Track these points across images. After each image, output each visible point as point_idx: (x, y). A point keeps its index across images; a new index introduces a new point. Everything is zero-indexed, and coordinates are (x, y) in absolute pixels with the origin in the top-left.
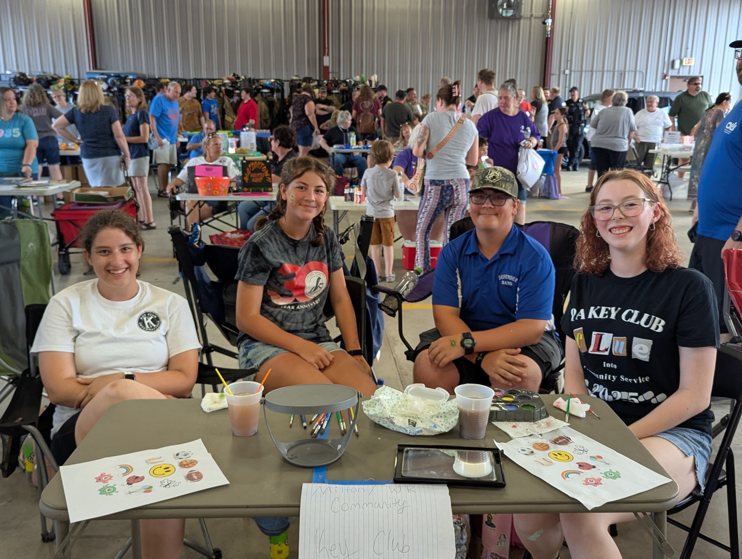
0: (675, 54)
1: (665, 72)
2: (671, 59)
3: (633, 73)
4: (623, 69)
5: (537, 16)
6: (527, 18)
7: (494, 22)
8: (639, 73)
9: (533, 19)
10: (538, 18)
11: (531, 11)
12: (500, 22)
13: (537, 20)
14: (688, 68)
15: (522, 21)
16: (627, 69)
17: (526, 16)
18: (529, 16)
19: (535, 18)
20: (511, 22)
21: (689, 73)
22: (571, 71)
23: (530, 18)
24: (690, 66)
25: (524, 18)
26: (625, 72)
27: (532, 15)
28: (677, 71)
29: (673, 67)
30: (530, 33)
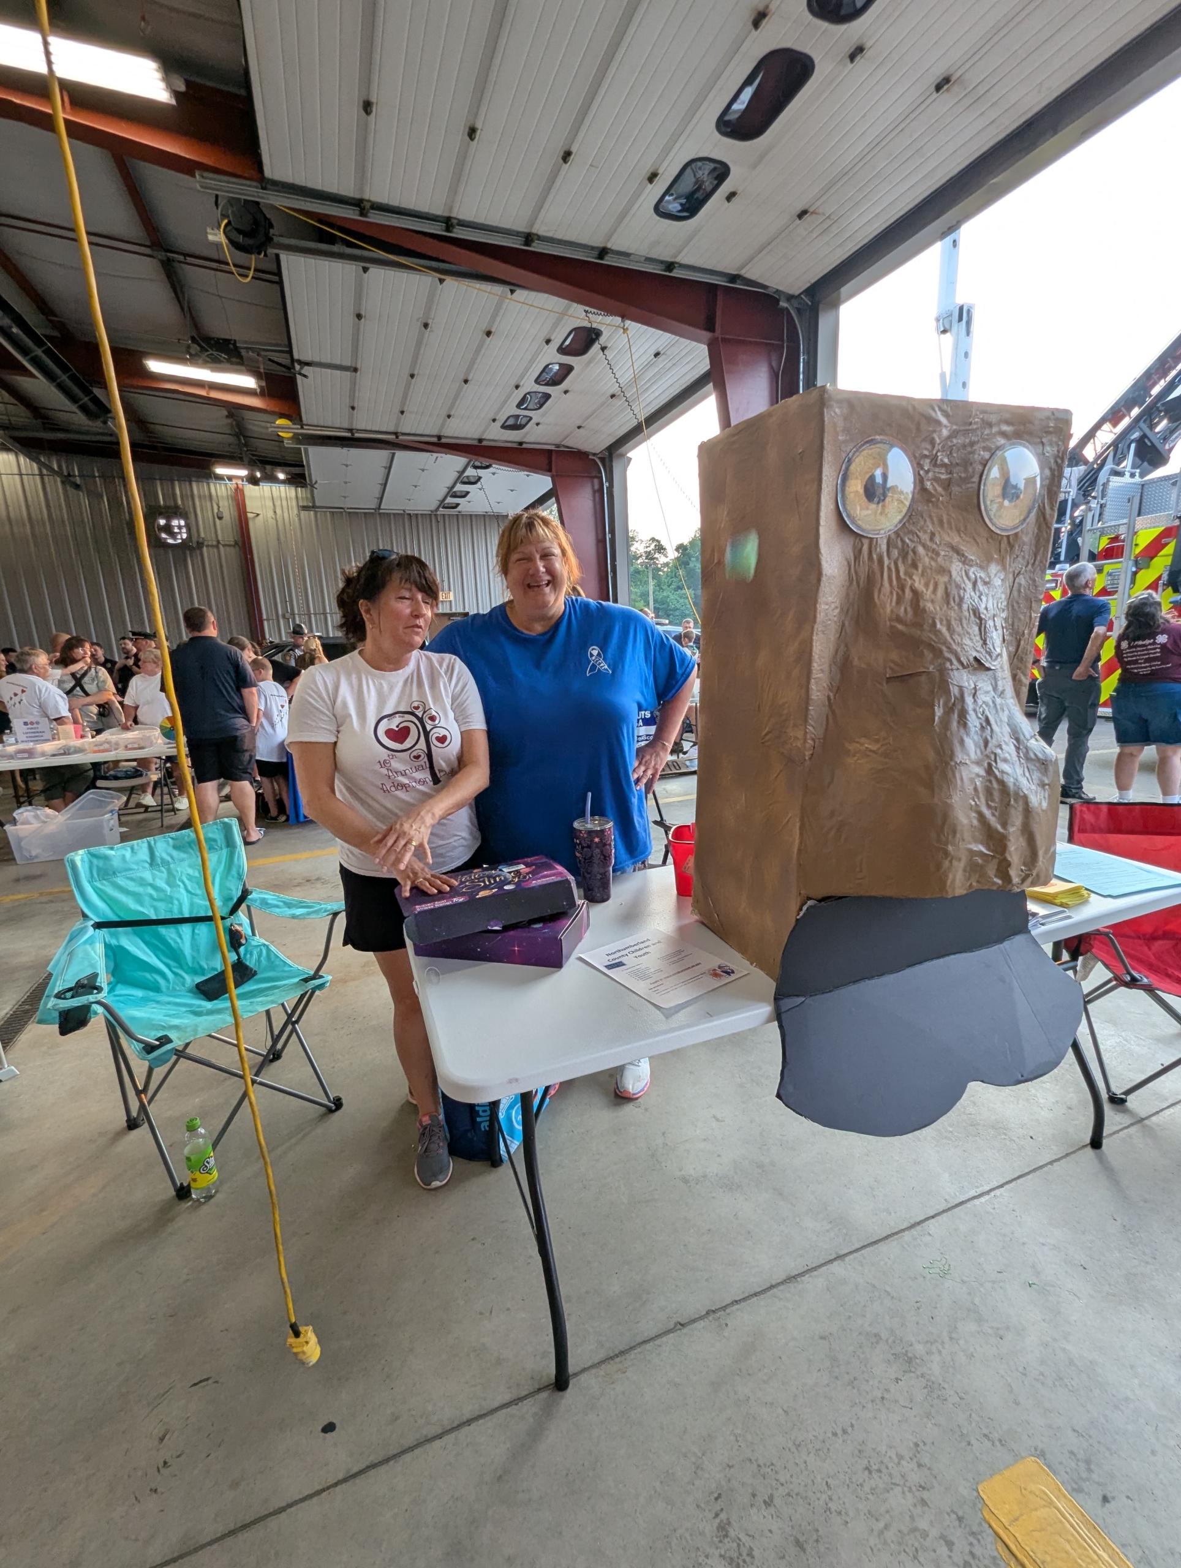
5: (227, 543)
6: (212, 546)
7: (161, 551)
9: (221, 546)
10: (229, 546)
11: (216, 537)
13: (228, 549)
14: (448, 604)
15: (205, 549)
17: (210, 543)
18: (215, 543)
19: (224, 546)
21: (451, 610)
23: (217, 547)
24: (450, 601)
25: (208, 546)
27: (218, 542)
30: (221, 566)
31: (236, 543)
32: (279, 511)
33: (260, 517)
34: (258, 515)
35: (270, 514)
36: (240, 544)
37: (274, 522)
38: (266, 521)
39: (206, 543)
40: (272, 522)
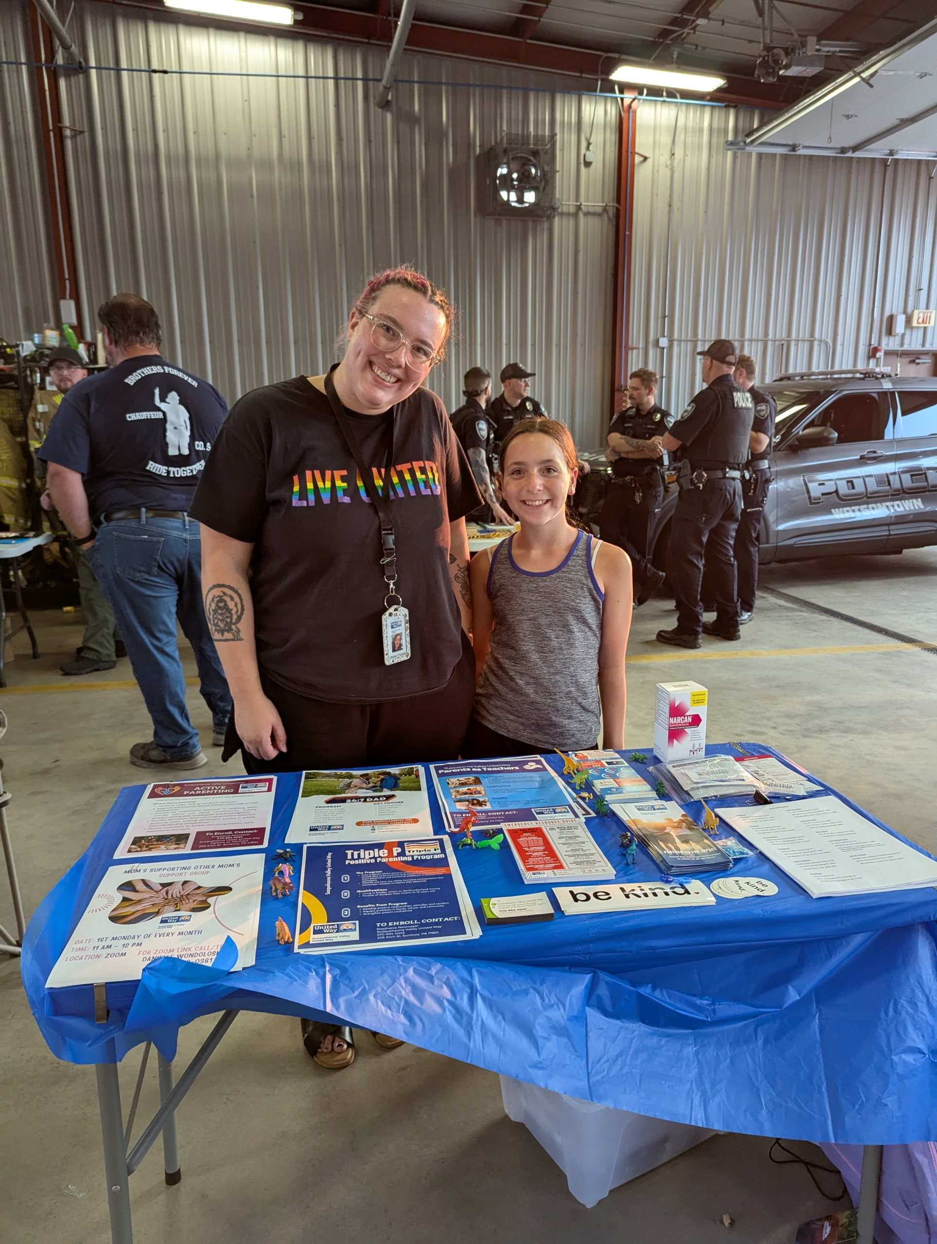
0: (894, 305)
1: (874, 342)
2: (887, 314)
3: (806, 345)
4: (784, 336)
5: (591, 210)
6: (568, 214)
7: (490, 222)
8: (820, 346)
9: (581, 214)
10: (594, 214)
11: (577, 198)
12: (504, 223)
13: (590, 219)
14: (921, 332)
15: (556, 220)
16: (794, 336)
17: (565, 210)
18: (572, 210)
19: (587, 214)
20: (530, 224)
21: (924, 344)
22: (671, 342)
23: (576, 215)
24: (925, 328)
25: (562, 214)
26: (789, 342)
27: (579, 208)
28: (898, 339)
29: (890, 332)
30: (576, 251)
31: (605, 210)
32: (679, 154)
33: (649, 162)
34: (646, 159)
35: (663, 158)
36: (611, 212)
37: (668, 173)
38: (655, 171)
39: (560, 210)
40: (664, 173)
